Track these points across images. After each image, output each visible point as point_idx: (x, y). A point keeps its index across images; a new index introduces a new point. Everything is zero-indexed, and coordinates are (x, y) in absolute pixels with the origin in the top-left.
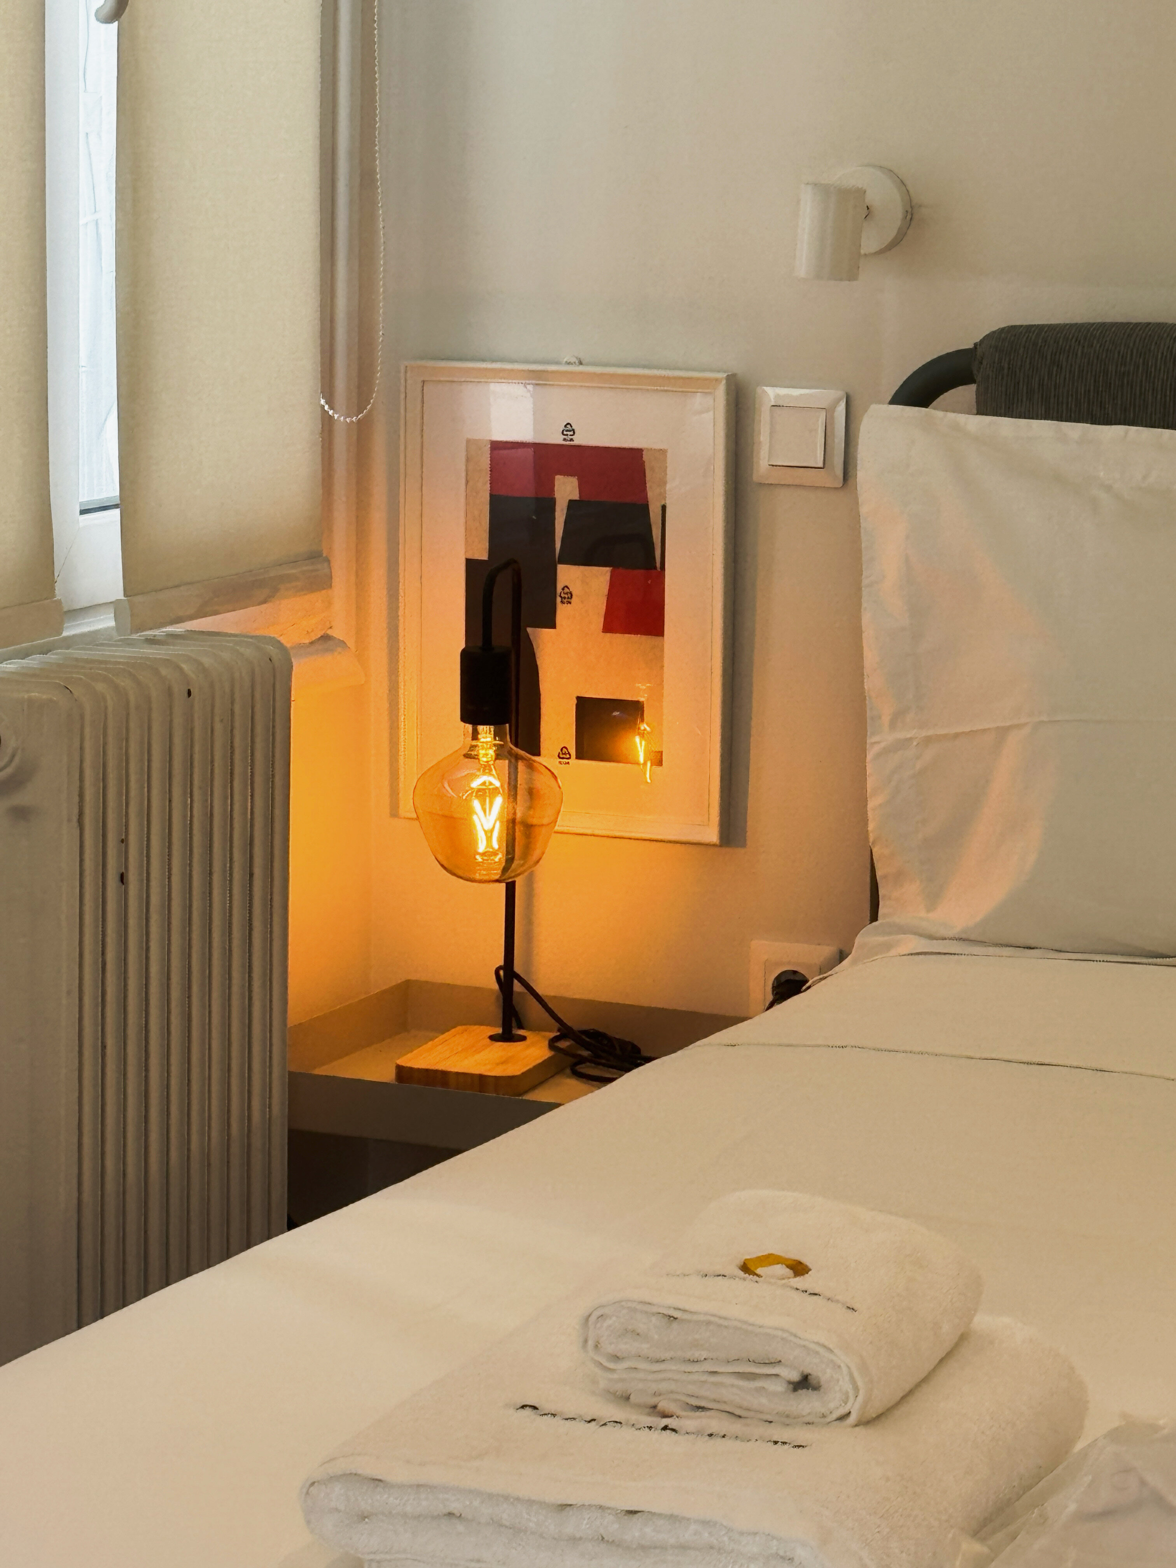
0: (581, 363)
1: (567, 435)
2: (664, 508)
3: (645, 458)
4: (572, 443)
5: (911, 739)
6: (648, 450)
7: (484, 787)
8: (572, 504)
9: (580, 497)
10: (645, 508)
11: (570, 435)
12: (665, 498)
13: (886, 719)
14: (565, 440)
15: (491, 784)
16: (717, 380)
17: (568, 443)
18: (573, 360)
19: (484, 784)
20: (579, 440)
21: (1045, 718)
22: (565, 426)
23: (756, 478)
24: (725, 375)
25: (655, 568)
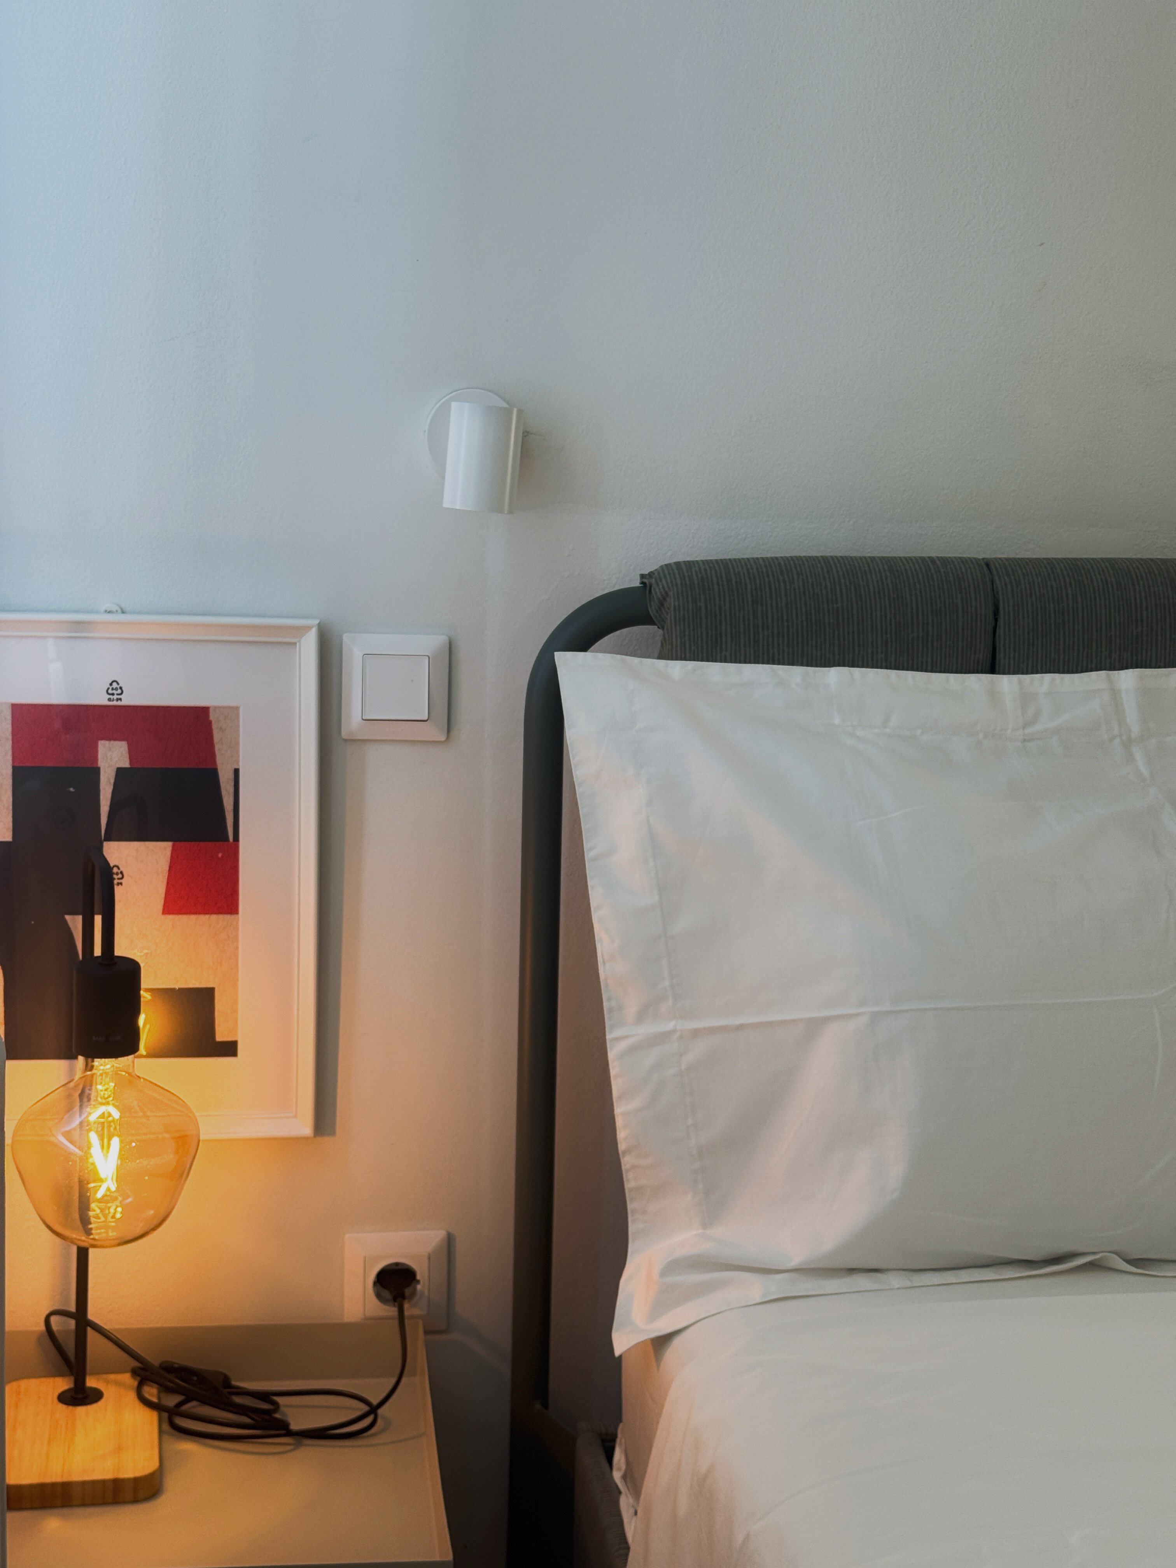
0: (123, 612)
1: (113, 694)
2: (236, 772)
3: (212, 717)
4: (119, 703)
5: (669, 1033)
6: (215, 708)
7: (102, 1120)
8: (120, 771)
9: (131, 763)
10: (213, 774)
11: (118, 694)
12: (238, 762)
13: (631, 1010)
14: (109, 700)
15: (110, 1115)
16: (308, 628)
17: (115, 703)
18: (115, 608)
19: (102, 1116)
20: (128, 700)
21: (886, 1007)
22: (111, 684)
23: (344, 734)
24: (317, 622)
25: (227, 840)
